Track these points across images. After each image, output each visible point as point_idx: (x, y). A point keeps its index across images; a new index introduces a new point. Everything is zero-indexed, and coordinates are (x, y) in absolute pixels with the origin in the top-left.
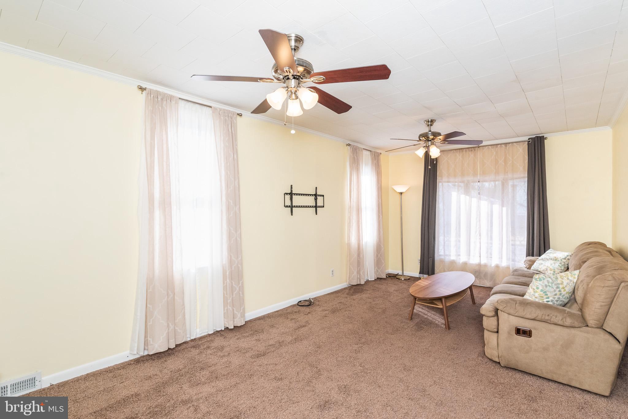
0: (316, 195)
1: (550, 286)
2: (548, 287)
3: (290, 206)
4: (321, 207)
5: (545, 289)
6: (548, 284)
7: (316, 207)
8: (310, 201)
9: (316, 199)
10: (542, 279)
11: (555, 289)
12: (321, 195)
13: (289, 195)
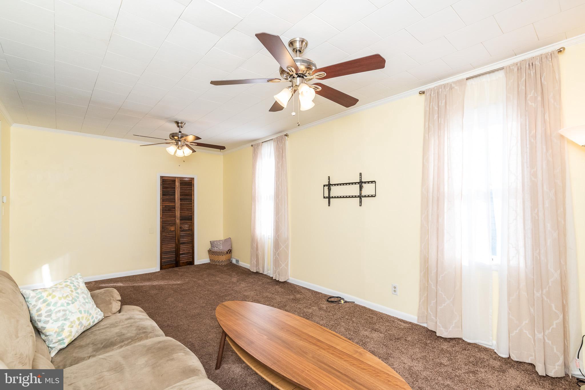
0: (361, 183)
3: (327, 197)
4: (372, 196)
7: (360, 197)
8: (354, 190)
9: (361, 188)
12: (372, 182)
13: (327, 186)
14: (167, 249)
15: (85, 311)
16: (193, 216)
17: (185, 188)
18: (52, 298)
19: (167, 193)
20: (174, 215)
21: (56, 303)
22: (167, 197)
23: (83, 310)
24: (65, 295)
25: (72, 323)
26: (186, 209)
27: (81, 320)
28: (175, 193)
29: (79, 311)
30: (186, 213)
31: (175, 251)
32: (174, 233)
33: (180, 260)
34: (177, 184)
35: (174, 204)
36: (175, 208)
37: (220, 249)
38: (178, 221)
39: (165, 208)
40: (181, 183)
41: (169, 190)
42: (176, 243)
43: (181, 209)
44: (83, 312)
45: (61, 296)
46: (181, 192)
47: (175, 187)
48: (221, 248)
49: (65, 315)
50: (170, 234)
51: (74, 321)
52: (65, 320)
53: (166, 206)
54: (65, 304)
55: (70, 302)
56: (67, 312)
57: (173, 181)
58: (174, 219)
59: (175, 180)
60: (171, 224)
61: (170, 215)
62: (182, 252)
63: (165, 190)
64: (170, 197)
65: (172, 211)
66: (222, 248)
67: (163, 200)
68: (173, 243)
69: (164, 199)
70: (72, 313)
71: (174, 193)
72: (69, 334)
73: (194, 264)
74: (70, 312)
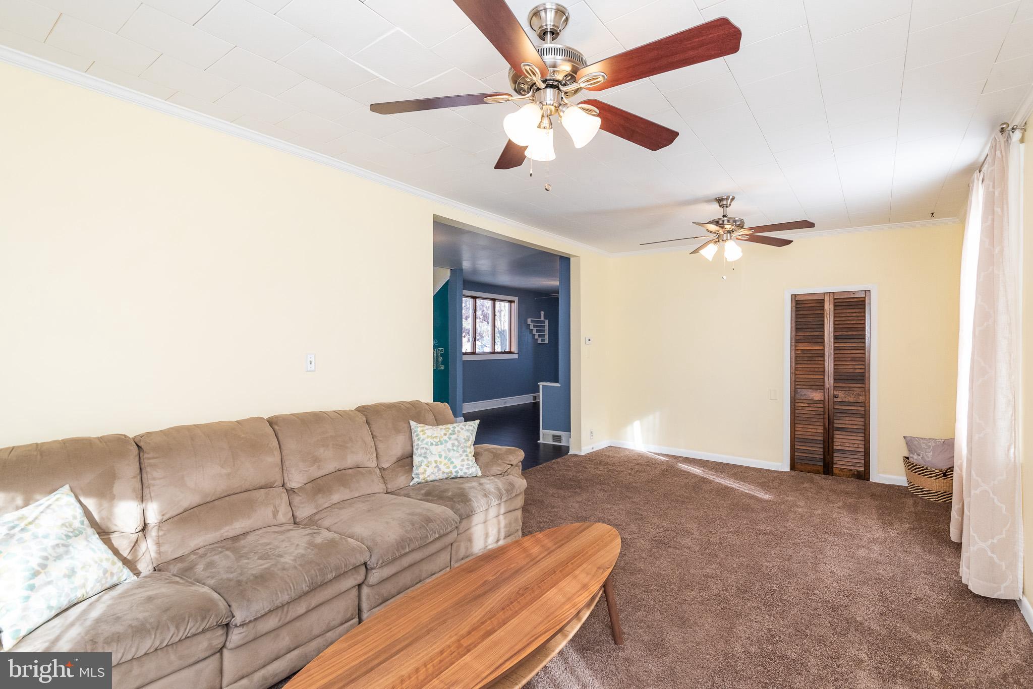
1: (454, 450)
2: (452, 451)
5: (449, 455)
6: (451, 448)
10: (444, 442)
11: (461, 453)
14: (804, 433)
15: (446, 458)
16: (867, 375)
17: (848, 315)
18: (423, 435)
19: (805, 327)
20: (821, 370)
21: (423, 440)
22: (806, 334)
23: (444, 455)
24: (434, 436)
25: (429, 462)
26: (849, 359)
27: (438, 464)
28: (823, 324)
29: (439, 455)
30: (849, 367)
31: (822, 442)
32: (822, 406)
33: (835, 462)
34: (829, 307)
35: (821, 348)
36: (823, 356)
37: (925, 461)
38: (829, 382)
39: (801, 355)
40: (837, 304)
41: (810, 319)
42: (824, 426)
43: (837, 359)
44: (443, 457)
45: (430, 435)
46: (837, 323)
47: (823, 314)
48: (928, 458)
49: (426, 453)
50: (812, 405)
51: (431, 461)
52: (425, 457)
53: (803, 352)
54: (429, 444)
55: (434, 443)
56: (428, 451)
57: (819, 301)
58: (822, 377)
59: (824, 300)
60: (814, 387)
61: (813, 369)
62: (839, 448)
63: (800, 320)
64: (812, 334)
65: (816, 362)
66: (930, 459)
67: (797, 340)
68: (818, 424)
69: (798, 338)
70: (432, 454)
71: (821, 326)
72: (423, 471)
73: (868, 479)
74: (430, 452)
